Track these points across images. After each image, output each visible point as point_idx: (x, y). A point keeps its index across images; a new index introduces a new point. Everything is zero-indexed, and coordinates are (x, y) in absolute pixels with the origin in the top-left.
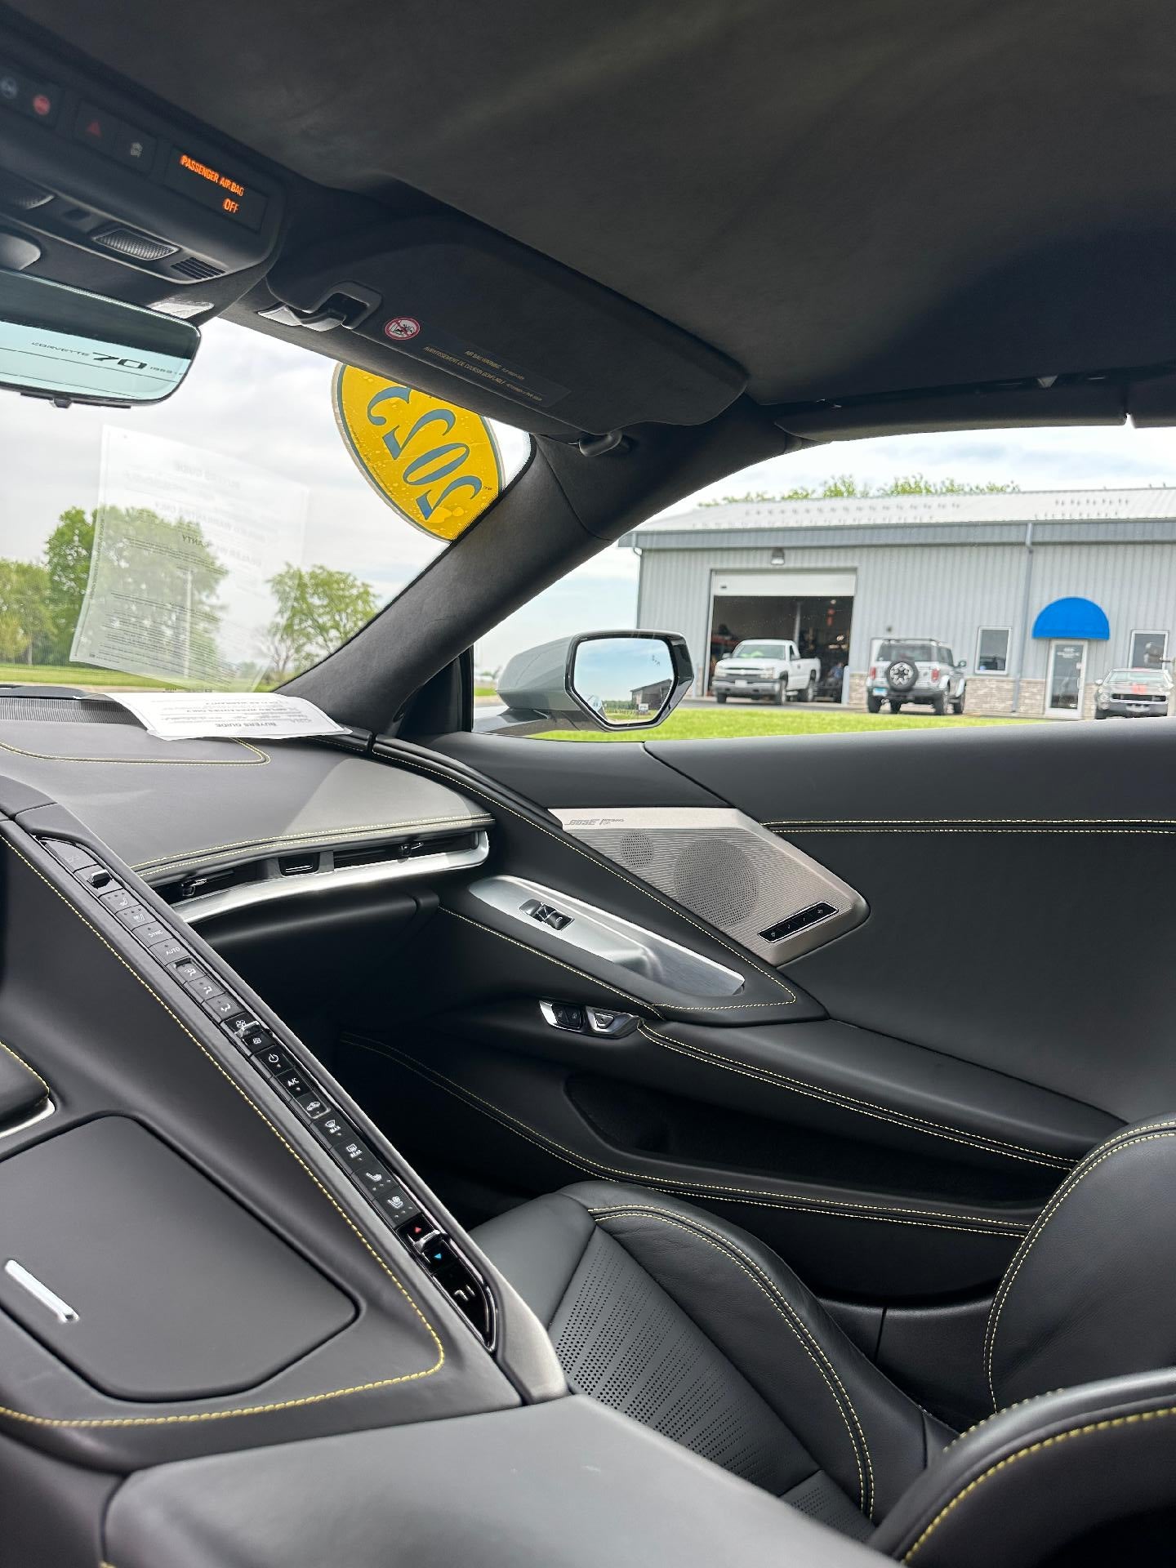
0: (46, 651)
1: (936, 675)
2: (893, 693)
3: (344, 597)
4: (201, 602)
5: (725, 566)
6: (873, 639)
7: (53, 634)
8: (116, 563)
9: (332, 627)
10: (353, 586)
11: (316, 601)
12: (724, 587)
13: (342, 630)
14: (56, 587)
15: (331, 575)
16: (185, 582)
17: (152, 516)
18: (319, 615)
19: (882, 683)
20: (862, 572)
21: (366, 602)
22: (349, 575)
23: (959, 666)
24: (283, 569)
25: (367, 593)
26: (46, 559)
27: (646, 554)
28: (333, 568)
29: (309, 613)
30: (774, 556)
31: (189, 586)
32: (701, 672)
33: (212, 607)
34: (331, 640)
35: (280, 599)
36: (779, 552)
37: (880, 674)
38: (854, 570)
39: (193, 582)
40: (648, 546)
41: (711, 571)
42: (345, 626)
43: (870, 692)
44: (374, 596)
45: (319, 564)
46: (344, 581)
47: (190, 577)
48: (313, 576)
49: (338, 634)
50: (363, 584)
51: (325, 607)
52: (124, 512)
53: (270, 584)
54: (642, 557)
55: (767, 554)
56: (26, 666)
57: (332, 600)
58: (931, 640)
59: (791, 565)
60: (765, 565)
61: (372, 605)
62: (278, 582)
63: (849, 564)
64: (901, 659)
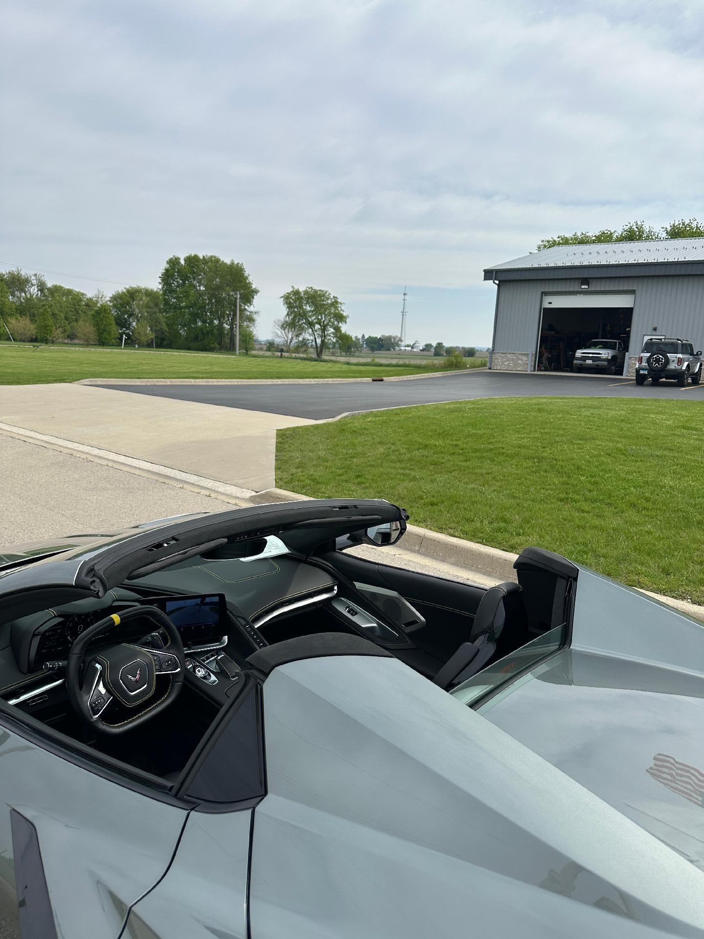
0: (163, 339)
1: (680, 361)
2: (652, 372)
3: (323, 304)
4: (245, 309)
5: (551, 290)
6: (644, 335)
7: (166, 331)
8: (198, 288)
9: (316, 323)
10: (328, 299)
11: (308, 308)
12: (550, 303)
13: (322, 324)
14: (166, 302)
15: (316, 292)
16: (236, 299)
17: (217, 261)
18: (310, 317)
19: (645, 366)
20: (638, 293)
21: (336, 308)
22: (327, 291)
23: (697, 354)
24: (290, 290)
25: (336, 302)
26: (160, 287)
27: (501, 283)
28: (317, 288)
29: (304, 315)
30: (583, 284)
31: (238, 301)
32: (534, 356)
33: (251, 312)
34: (316, 331)
35: (288, 307)
36: (585, 281)
37: (644, 361)
38: (633, 292)
39: (240, 298)
40: (503, 278)
41: (543, 293)
42: (324, 322)
43: (637, 371)
44: (341, 303)
45: (310, 286)
46: (323, 296)
47: (239, 296)
48: (306, 292)
49: (319, 327)
50: (334, 297)
51: (313, 311)
52: (201, 258)
53: (282, 299)
54: (498, 285)
55: (577, 283)
56: (152, 349)
57: (316, 306)
58: (678, 340)
59: (593, 288)
60: (576, 289)
61: (339, 309)
62: (286, 298)
63: (630, 288)
64: (658, 352)
